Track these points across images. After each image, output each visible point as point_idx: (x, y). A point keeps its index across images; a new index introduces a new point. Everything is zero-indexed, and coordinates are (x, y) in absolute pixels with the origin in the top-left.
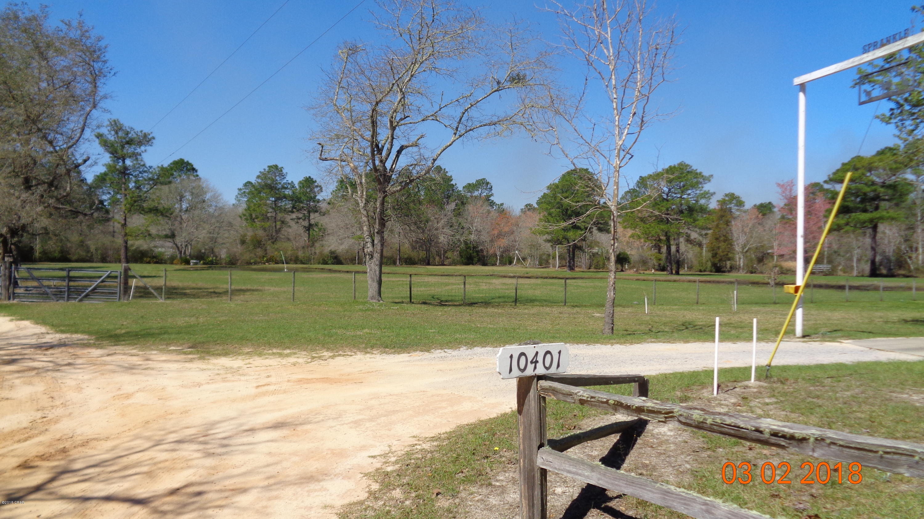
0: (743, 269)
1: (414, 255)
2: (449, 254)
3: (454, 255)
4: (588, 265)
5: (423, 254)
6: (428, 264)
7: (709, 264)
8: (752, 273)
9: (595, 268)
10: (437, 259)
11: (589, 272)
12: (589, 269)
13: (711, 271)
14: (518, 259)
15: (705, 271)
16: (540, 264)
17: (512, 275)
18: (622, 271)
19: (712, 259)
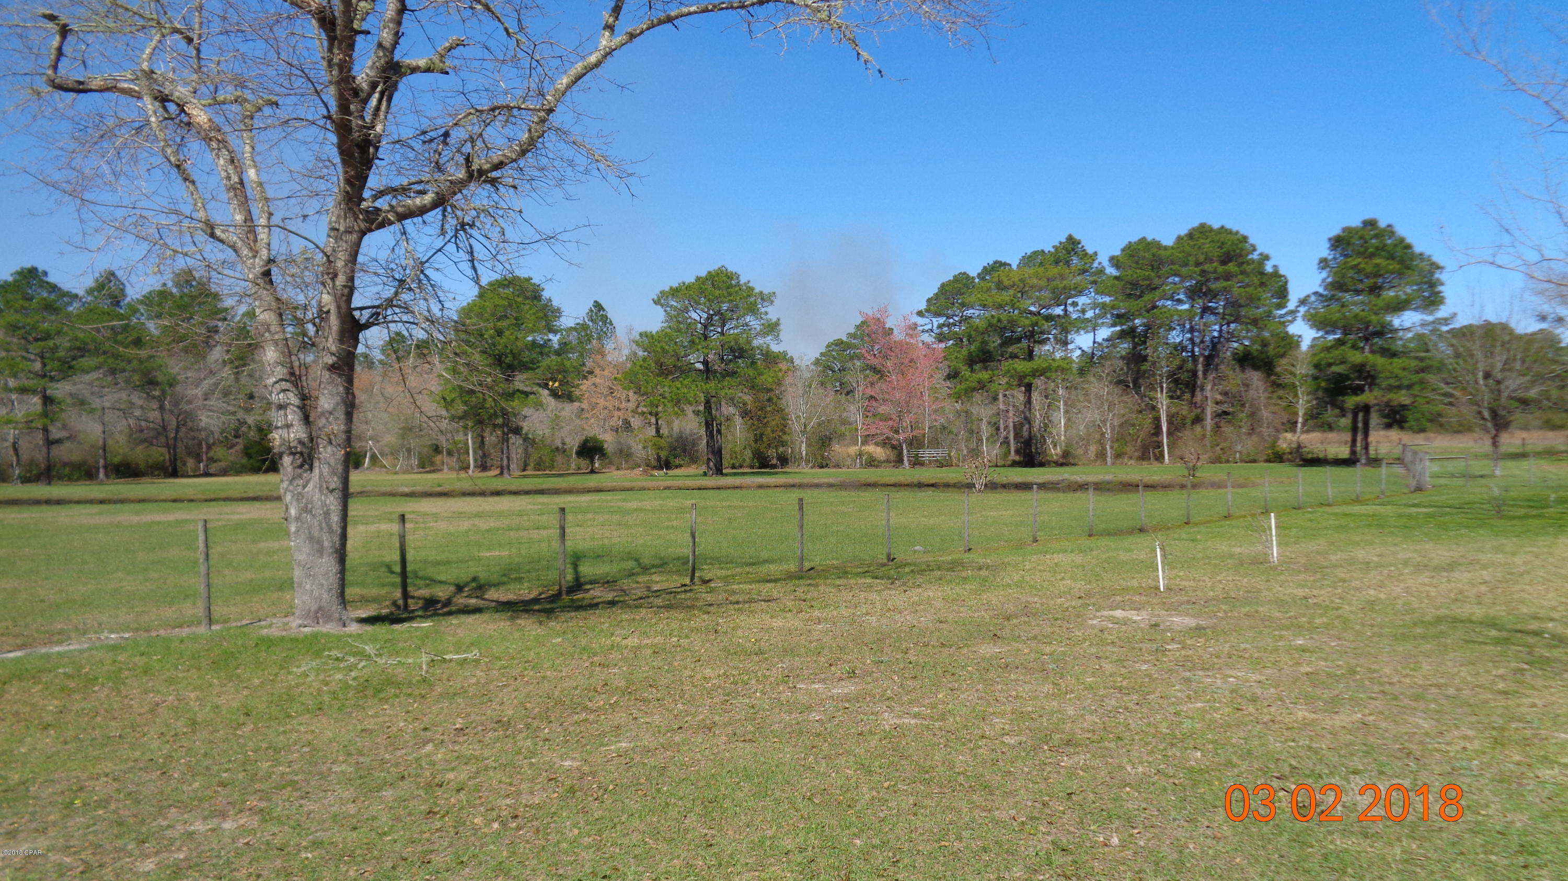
0: (808, 461)
1: (139, 455)
2: (219, 452)
3: (233, 455)
4: (521, 463)
5: (160, 453)
6: (174, 474)
7: (748, 454)
8: (822, 467)
9: (536, 469)
10: (191, 463)
11: (525, 476)
12: (524, 470)
13: (752, 467)
14: (374, 458)
15: (741, 466)
16: (422, 465)
17: (406, 490)
18: (593, 472)
19: (753, 445)
